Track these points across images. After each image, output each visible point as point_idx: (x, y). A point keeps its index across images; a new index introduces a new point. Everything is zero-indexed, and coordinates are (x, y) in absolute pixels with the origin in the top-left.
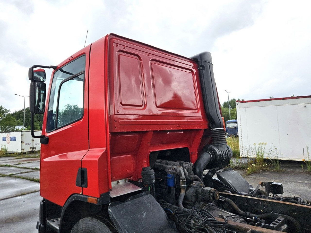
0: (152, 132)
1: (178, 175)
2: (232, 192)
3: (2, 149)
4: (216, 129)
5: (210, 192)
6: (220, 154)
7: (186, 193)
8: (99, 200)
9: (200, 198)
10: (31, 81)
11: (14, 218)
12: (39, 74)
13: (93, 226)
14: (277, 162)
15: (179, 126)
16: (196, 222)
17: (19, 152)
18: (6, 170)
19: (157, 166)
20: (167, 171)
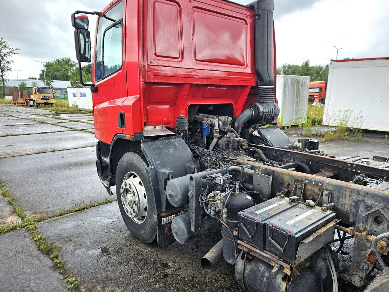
0: (190, 85)
1: (212, 126)
2: (266, 145)
3: (73, 105)
4: (264, 86)
5: (239, 141)
6: (263, 111)
7: (220, 141)
8: (133, 136)
9: (231, 147)
10: (75, 28)
11: (83, 163)
12: (83, 21)
13: (132, 158)
14: (360, 131)
15: (220, 81)
16: (212, 158)
17: (90, 110)
18: (78, 125)
19: (197, 118)
20: (203, 122)
